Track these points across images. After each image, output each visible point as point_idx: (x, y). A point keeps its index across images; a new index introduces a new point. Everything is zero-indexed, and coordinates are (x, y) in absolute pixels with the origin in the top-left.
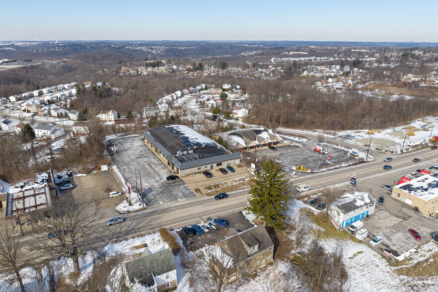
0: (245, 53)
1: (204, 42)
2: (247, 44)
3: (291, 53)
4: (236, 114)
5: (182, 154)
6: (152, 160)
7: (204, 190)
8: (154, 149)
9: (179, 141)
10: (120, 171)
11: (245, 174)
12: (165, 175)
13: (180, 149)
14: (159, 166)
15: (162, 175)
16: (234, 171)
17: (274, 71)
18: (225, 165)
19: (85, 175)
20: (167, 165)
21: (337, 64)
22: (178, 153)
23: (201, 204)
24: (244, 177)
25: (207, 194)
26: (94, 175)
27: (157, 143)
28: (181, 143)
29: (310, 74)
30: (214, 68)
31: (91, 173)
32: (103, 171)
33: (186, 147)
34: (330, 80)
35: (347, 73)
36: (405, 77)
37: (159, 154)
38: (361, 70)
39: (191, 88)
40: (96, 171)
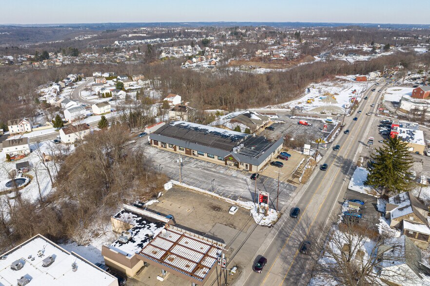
0: (79, 38)
1: (14, 27)
2: (71, 27)
3: (130, 35)
4: (172, 102)
5: (239, 150)
6: (199, 164)
7: (295, 180)
8: (183, 152)
9: (216, 138)
10: (189, 185)
11: (299, 156)
12: (241, 176)
13: (231, 145)
14: (218, 168)
15: (238, 176)
16: (290, 155)
17: (134, 55)
18: (276, 152)
19: (157, 201)
20: (224, 165)
21: (187, 45)
22: (234, 149)
23: (313, 193)
24: (304, 159)
25: (302, 182)
26: (167, 197)
27: (191, 144)
28: (220, 139)
29: (169, 56)
30: (63, 55)
31: (159, 196)
32: (169, 190)
33: (233, 141)
34: (195, 60)
35: (203, 52)
36: (256, 52)
37: (198, 157)
38: (212, 49)
39: (66, 80)
40: (161, 192)
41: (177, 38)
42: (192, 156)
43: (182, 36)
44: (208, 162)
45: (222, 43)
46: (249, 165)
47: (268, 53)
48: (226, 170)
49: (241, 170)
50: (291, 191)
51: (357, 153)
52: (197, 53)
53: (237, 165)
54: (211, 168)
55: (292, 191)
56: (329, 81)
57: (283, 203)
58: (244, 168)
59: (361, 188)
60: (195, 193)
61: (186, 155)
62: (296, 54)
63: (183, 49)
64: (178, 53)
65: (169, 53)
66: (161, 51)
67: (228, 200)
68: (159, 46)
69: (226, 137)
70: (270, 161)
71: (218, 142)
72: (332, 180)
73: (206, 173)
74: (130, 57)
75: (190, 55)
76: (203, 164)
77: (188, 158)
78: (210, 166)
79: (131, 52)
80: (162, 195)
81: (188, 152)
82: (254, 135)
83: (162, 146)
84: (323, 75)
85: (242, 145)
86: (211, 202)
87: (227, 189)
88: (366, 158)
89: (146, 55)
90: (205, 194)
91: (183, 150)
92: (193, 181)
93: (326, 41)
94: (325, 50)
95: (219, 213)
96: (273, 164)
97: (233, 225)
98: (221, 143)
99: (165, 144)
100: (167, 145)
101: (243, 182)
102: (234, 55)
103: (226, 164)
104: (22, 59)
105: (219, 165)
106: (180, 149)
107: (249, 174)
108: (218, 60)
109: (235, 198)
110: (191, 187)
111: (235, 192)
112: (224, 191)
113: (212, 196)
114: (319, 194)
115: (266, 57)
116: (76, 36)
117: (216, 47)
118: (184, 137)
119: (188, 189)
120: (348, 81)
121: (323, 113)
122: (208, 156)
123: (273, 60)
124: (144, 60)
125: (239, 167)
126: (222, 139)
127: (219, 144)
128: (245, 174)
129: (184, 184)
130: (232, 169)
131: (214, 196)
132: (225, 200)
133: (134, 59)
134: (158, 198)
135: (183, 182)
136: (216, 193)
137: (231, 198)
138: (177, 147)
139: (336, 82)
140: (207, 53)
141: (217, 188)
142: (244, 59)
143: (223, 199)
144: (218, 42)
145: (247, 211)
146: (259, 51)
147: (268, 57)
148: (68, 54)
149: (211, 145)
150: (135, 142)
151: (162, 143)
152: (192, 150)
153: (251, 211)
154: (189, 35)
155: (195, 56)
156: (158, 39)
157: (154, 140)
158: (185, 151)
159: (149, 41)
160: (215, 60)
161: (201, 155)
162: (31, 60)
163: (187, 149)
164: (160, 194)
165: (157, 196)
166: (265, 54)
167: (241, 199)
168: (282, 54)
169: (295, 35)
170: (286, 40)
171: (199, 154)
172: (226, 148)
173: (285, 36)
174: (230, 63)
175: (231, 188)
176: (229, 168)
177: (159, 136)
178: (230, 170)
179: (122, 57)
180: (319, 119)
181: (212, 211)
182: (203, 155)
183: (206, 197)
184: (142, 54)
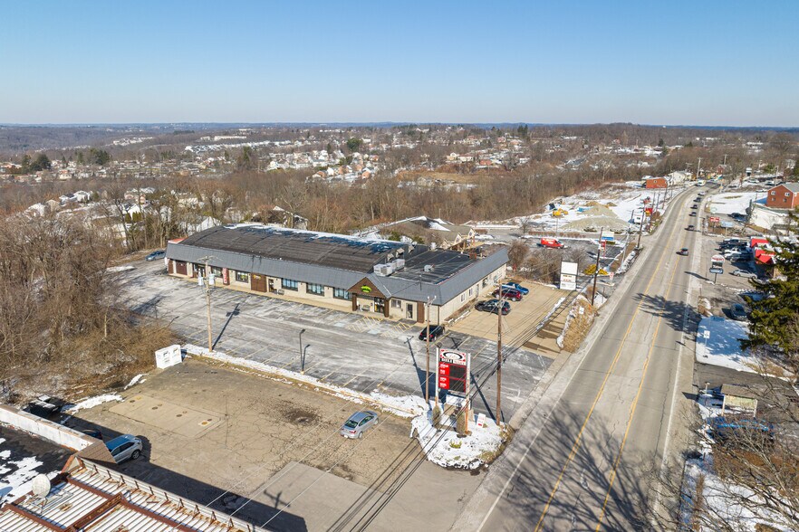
0: (121, 142)
3: (216, 138)
5: (389, 270)
6: (282, 309)
7: (546, 342)
8: (246, 286)
9: (335, 247)
10: (235, 355)
11: (550, 293)
12: (391, 332)
13: (369, 260)
14: (330, 318)
15: (385, 334)
17: (216, 164)
18: (491, 283)
19: (118, 398)
20: (350, 311)
21: (320, 149)
22: (378, 268)
23: (602, 372)
24: (563, 299)
25: (565, 348)
26: (153, 388)
27: (264, 260)
28: (344, 249)
29: (283, 167)
30: (78, 164)
31: (130, 384)
32: (170, 368)
33: (377, 253)
34: (330, 171)
35: (349, 160)
36: (448, 157)
37: (282, 294)
38: (366, 156)
39: (64, 199)
40: (140, 375)
41: (303, 141)
42: (268, 294)
43: (312, 137)
44: (306, 306)
45: (384, 146)
46: (415, 305)
47: (470, 158)
48: (354, 320)
49: (395, 320)
50: (538, 367)
51: (689, 291)
52: (338, 161)
53: (383, 309)
54: (310, 317)
55: (541, 369)
56: (592, 190)
57: (516, 399)
58: (403, 314)
59: (736, 360)
60: (243, 376)
61: (254, 292)
62: (523, 161)
63: (312, 156)
64: (299, 162)
65: (283, 162)
66: (271, 159)
67: (342, 392)
68: (267, 150)
70: (474, 299)
71: (336, 256)
72: (647, 342)
73: (295, 328)
74: (207, 166)
75: (323, 164)
76: (291, 309)
77: (255, 298)
78: (311, 314)
79: (211, 159)
80: (142, 382)
81: (259, 284)
82: (434, 246)
83: (195, 275)
84: (578, 182)
85: (401, 262)
86: (289, 398)
87: (346, 363)
88: (716, 301)
89: (240, 165)
90: (276, 377)
91: (246, 281)
92: (251, 347)
93: (576, 141)
94: (574, 156)
95: (306, 429)
96: (481, 306)
97: (344, 468)
98: (343, 257)
99: (203, 267)
100: (208, 269)
102: (406, 163)
103: (355, 307)
105: (335, 312)
106: (238, 278)
107: (416, 329)
108: (374, 171)
109: (366, 387)
110: (238, 361)
111: (368, 372)
112: (337, 370)
113: (296, 382)
114: (619, 375)
115: (465, 164)
116: (117, 139)
117: (374, 153)
118: (251, 249)
119: (227, 364)
120: (630, 188)
121: (590, 231)
122: (308, 291)
123: (479, 169)
124: (235, 171)
125: (390, 314)
126: (349, 249)
127: (339, 259)
128: (404, 329)
129: (220, 353)
130: (370, 318)
131: (301, 382)
132: (335, 393)
133: (214, 171)
134: (123, 391)
135: (221, 349)
136: (310, 375)
137: (355, 386)
138: (232, 275)
139: (607, 191)
140: (356, 162)
141: (315, 363)
142: (425, 169)
143: (329, 391)
144: (377, 144)
145: (402, 422)
146: (453, 155)
147: (470, 165)
148: (89, 161)
149: (317, 263)
150: (132, 270)
151: (197, 265)
152: (268, 278)
153: (414, 422)
154: (325, 136)
155: (332, 167)
156: (267, 143)
157: (176, 261)
158: (250, 281)
159: (250, 145)
160: (370, 171)
161: (290, 288)
162: (14, 171)
163: (255, 276)
164: (135, 380)
165: (123, 385)
166: (463, 159)
167: (386, 389)
168: (496, 160)
169: (519, 131)
170: (502, 139)
171: (287, 288)
172: (355, 267)
173: (500, 133)
174: (398, 176)
175: (358, 361)
176: (362, 316)
177: (188, 248)
178: (362, 321)
179: (191, 167)
180: (582, 239)
181: (284, 425)
182: (296, 289)
183: (276, 386)
184: (232, 163)
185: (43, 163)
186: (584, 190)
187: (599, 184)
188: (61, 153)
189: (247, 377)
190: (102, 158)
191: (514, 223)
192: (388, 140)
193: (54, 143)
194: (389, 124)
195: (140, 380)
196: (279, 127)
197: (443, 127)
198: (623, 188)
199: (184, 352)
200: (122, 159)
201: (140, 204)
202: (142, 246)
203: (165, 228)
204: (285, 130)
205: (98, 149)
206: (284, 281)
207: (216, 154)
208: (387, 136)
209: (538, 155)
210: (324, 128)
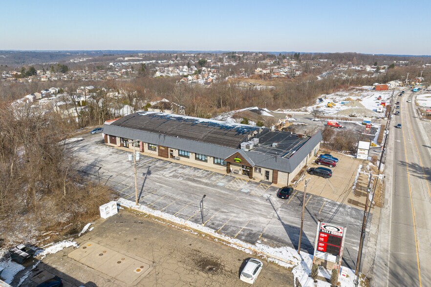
3: (126, 59)
5: (251, 147)
6: (180, 171)
7: (362, 200)
8: (155, 154)
9: (212, 129)
10: (154, 208)
12: (257, 191)
13: (237, 139)
14: (213, 178)
15: (253, 192)
16: (337, 159)
17: (127, 73)
18: (313, 154)
19: (74, 244)
20: (225, 173)
21: (183, 65)
22: (243, 145)
24: (361, 166)
25: (376, 204)
26: (98, 235)
27: (167, 138)
28: (218, 131)
29: (164, 75)
30: (51, 72)
31: (83, 232)
32: (110, 218)
33: (241, 134)
34: (190, 78)
35: (199, 72)
36: (256, 70)
37: (178, 160)
38: (209, 69)
39: (44, 92)
40: (89, 224)
41: (173, 61)
42: (169, 159)
43: (178, 58)
44: (195, 169)
45: (219, 64)
46: (271, 172)
47: (268, 71)
48: (229, 181)
49: (257, 181)
52: (193, 72)
53: (248, 173)
54: (200, 177)
56: (343, 91)
58: (263, 177)
60: (162, 227)
61: (160, 158)
62: (298, 73)
63: (179, 69)
64: (172, 73)
65: (163, 72)
66: (157, 71)
67: (235, 243)
68: (154, 65)
69: (228, 128)
70: (305, 167)
71: (214, 135)
72: (428, 200)
73: (191, 187)
74: (122, 74)
75: (186, 74)
76: (187, 171)
77: (162, 162)
78: (200, 175)
79: (124, 70)
80: (91, 229)
81: (164, 153)
82: (273, 128)
83: (122, 145)
84: (335, 86)
85: (256, 140)
86: (197, 247)
87: (232, 217)
89: (140, 74)
90: (185, 228)
91: (155, 150)
92: (164, 201)
93: (327, 62)
94: (326, 71)
95: (215, 278)
96: (312, 171)
98: (219, 136)
99: (126, 140)
101: (263, 202)
102: (232, 73)
103: (229, 171)
104: (7, 75)
105: (216, 174)
106: (150, 148)
107: (274, 189)
108: (214, 78)
109: (251, 238)
110: (157, 213)
111: (249, 225)
112: (227, 223)
113: (200, 233)
114: (422, 228)
115: (265, 75)
116: (73, 59)
117: (213, 67)
118: (157, 129)
119: (149, 216)
120: (366, 90)
121: (353, 116)
122: (196, 158)
123: (274, 78)
124: (137, 77)
125: (253, 176)
126: (221, 131)
127: (216, 138)
128: (265, 189)
129: (143, 206)
130: (240, 179)
131: (204, 233)
132: (230, 243)
133: (126, 77)
134: (78, 237)
135: (143, 203)
136: (209, 226)
137: (243, 238)
138: (146, 146)
139: (352, 91)
140: (204, 73)
141: (210, 216)
142: (243, 77)
143: (225, 241)
144: (215, 63)
145: (285, 272)
146: (259, 70)
147: (268, 75)
148: (57, 71)
149: (201, 140)
150: (82, 140)
151: (122, 139)
152: (169, 149)
153: (294, 271)
154: (185, 58)
155: (190, 75)
156: (154, 61)
157: (110, 135)
158: (157, 150)
159: (144, 62)
160: (212, 78)
161: (185, 156)
162: (16, 76)
163: (161, 148)
164: (86, 228)
165: (77, 232)
166: (265, 71)
167: (266, 240)
168: (283, 72)
169: (295, 56)
170: (285, 60)
171: (181, 155)
172: (228, 144)
173: (284, 57)
174: (228, 81)
175: (240, 215)
176: (234, 177)
177: (117, 128)
178: (235, 181)
179: (113, 74)
180: (350, 122)
181: (198, 273)
182: (188, 157)
183: (186, 236)
184: (136, 72)
185: (32, 72)
186: (339, 91)
187: (348, 87)
188: (42, 66)
189: (164, 227)
190: (65, 69)
191: (306, 111)
192: (221, 60)
193: (38, 61)
194: (220, 52)
195: (89, 228)
196: (160, 52)
197: (251, 53)
198: (362, 90)
199: (118, 205)
200: (75, 70)
201: (86, 95)
202: (88, 123)
203: (101, 114)
204: (163, 54)
205: (62, 64)
206: (180, 152)
207: (126, 67)
208: (220, 58)
209: (306, 70)
210: (185, 53)
